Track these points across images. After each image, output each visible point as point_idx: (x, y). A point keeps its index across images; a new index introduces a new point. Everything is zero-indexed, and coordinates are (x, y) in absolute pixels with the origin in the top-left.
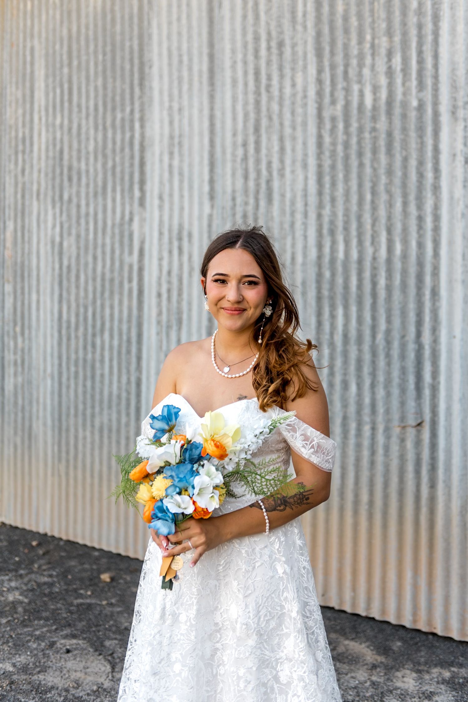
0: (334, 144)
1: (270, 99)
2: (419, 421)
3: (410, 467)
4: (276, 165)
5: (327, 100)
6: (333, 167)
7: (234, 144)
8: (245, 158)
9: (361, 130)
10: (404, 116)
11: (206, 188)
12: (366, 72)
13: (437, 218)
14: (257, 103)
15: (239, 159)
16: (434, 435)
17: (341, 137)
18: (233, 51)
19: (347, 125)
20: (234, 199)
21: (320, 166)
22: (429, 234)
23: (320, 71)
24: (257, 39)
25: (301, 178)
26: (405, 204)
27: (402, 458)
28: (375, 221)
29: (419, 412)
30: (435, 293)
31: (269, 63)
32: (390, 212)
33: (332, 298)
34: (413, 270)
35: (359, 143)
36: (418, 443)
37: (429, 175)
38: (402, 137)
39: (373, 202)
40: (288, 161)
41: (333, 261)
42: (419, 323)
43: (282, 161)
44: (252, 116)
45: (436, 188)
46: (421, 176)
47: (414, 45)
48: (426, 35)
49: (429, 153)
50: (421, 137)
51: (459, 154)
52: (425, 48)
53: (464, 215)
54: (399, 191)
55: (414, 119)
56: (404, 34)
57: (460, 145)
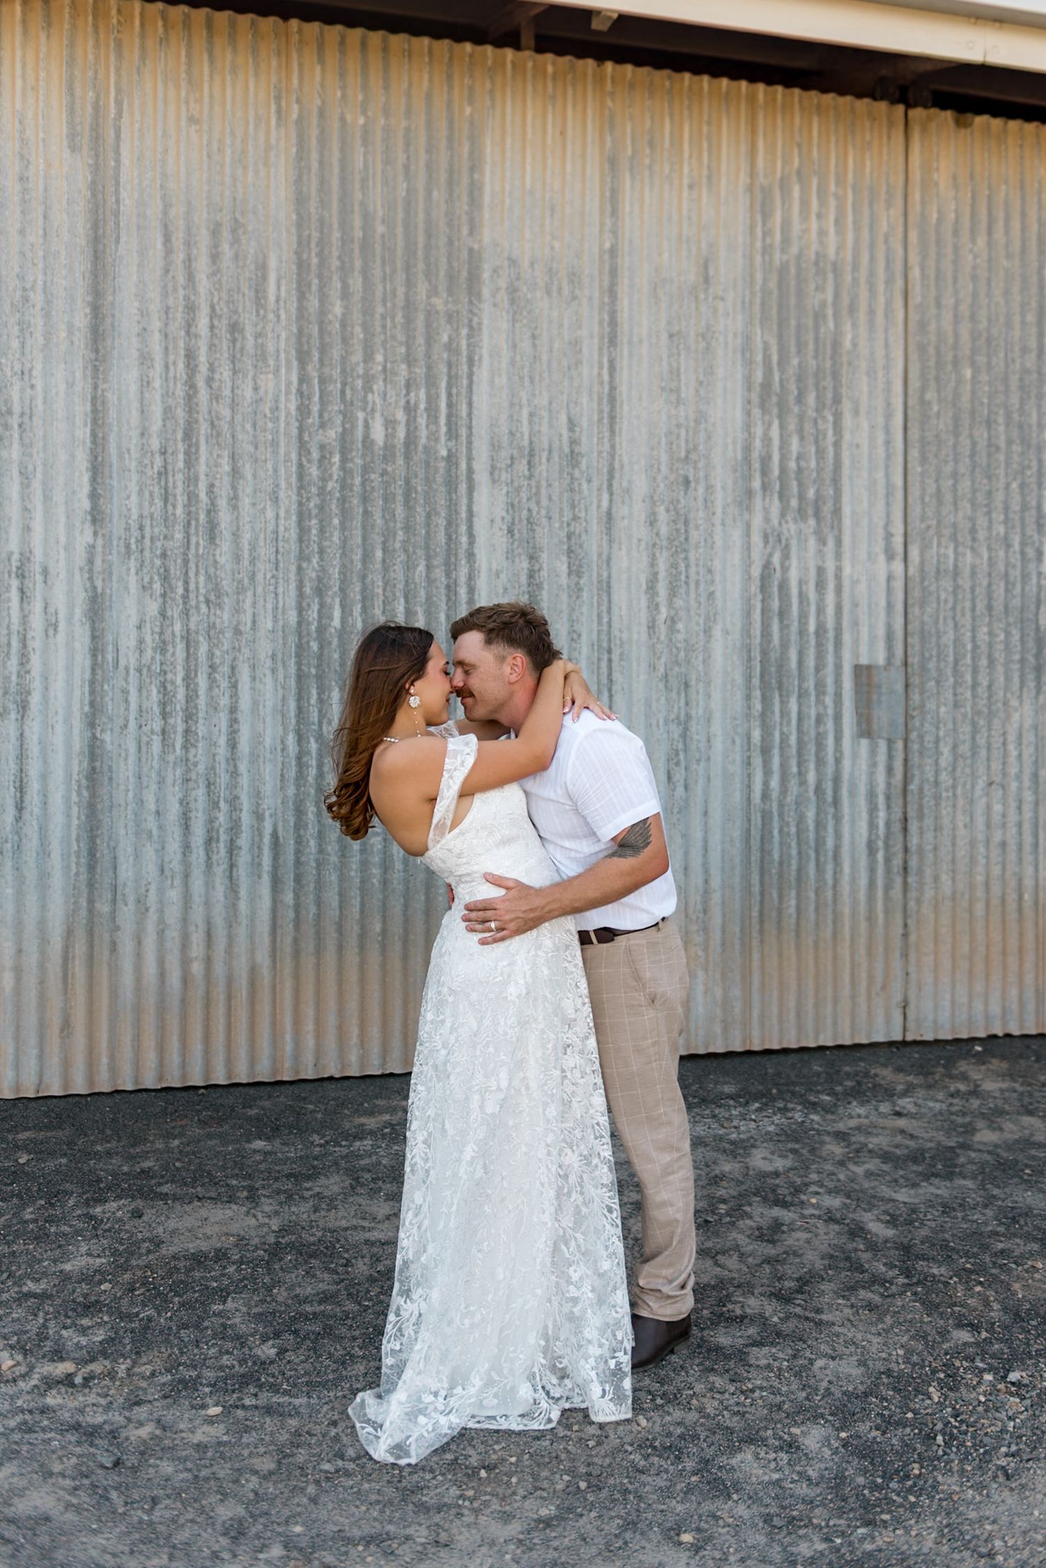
0: (324, 479)
1: (216, 397)
4: (223, 491)
5: (313, 420)
6: (321, 508)
7: (144, 450)
8: (163, 473)
9: (366, 470)
10: (427, 464)
11: (86, 505)
12: (374, 398)
14: (190, 398)
15: (152, 472)
17: (335, 471)
18: (143, 313)
19: (344, 460)
20: (141, 528)
21: (300, 504)
23: (302, 380)
24: (191, 308)
25: (270, 514)
26: (429, 568)
28: (386, 583)
31: (211, 347)
32: (409, 577)
33: (320, 677)
35: (363, 484)
37: (464, 539)
38: (426, 488)
39: (384, 561)
40: (246, 489)
41: (321, 630)
43: (234, 488)
44: (180, 413)
45: (471, 555)
46: (449, 538)
47: (443, 385)
48: (457, 376)
49: (464, 515)
50: (449, 493)
51: (498, 520)
52: (454, 391)
53: (506, 589)
54: (420, 552)
55: (442, 471)
56: (429, 368)
57: (500, 511)
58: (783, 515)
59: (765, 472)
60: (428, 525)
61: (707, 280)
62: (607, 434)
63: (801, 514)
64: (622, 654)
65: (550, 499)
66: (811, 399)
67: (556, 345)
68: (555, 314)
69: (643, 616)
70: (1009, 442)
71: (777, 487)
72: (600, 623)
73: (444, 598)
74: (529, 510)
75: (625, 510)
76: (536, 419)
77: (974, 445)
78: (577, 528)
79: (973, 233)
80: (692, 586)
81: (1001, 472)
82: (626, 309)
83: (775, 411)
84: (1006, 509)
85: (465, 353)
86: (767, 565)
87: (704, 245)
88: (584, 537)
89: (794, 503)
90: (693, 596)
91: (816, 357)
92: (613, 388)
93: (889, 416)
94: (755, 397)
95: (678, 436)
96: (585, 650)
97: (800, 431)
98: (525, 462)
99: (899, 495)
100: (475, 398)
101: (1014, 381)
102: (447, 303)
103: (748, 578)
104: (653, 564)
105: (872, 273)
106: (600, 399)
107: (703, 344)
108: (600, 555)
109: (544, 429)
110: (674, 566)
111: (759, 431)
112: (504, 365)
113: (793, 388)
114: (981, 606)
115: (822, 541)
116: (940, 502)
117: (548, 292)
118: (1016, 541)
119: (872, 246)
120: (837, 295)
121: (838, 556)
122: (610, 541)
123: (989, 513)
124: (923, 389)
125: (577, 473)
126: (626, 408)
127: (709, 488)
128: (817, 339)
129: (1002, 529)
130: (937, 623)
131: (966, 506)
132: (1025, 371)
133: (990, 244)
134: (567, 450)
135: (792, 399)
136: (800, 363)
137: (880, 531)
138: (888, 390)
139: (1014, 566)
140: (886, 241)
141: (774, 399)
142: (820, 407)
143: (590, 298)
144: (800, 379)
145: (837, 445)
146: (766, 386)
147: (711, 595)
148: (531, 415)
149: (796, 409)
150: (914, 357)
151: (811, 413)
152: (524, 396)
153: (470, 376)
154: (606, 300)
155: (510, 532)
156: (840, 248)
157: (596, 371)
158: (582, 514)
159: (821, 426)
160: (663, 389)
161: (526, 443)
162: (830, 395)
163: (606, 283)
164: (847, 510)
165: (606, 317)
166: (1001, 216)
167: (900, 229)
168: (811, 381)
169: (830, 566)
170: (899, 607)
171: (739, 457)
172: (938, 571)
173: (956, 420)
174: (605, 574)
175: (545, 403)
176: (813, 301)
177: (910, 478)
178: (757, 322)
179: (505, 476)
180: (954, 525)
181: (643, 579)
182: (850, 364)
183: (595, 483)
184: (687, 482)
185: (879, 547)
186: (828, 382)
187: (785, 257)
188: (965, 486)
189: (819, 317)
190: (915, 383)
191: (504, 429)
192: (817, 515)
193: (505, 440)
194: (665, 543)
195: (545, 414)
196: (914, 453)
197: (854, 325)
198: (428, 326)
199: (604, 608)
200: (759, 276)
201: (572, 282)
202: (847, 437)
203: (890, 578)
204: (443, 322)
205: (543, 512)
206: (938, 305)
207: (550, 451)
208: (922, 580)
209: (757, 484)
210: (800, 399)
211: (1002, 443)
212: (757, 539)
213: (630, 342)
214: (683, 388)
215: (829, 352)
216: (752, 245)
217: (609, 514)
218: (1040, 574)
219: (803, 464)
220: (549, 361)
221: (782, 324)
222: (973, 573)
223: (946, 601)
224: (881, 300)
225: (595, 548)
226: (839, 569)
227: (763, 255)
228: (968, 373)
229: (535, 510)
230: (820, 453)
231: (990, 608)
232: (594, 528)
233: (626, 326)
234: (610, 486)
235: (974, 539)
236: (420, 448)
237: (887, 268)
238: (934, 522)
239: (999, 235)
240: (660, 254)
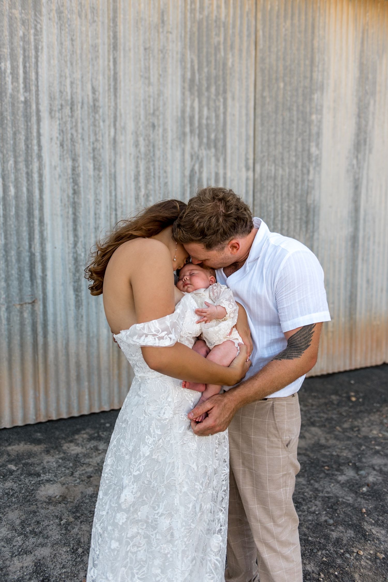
2: (33, 300)
3: (28, 329)
10: (13, 105)
13: (41, 176)
16: (45, 306)
22: (36, 185)
26: (16, 162)
27: (22, 324)
29: (33, 294)
30: (41, 221)
32: (4, 166)
34: (24, 207)
36: (33, 313)
37: (36, 148)
38: (12, 118)
42: (31, 239)
45: (40, 157)
46: (27, 147)
47: (21, 60)
48: (29, 57)
49: (35, 134)
50: (27, 122)
51: (55, 139)
52: (27, 65)
53: (60, 176)
54: (11, 153)
55: (21, 109)
56: (12, 50)
57: (56, 134)
58: (200, 146)
59: (191, 124)
60: (15, 139)
61: (163, 22)
62: (113, 97)
63: (208, 146)
64: (122, 212)
65: (83, 129)
66: (213, 89)
67: (85, 46)
68: (84, 29)
69: (133, 193)
70: (298, 119)
71: (197, 131)
72: (111, 195)
73: (25, 179)
74: (72, 135)
75: (122, 138)
76: (74, 86)
77: (284, 119)
78: (98, 145)
79: (285, 17)
80: (157, 179)
81: (294, 133)
82: (122, 31)
83: (196, 94)
84: (296, 150)
85: (33, 44)
86: (192, 170)
87: (161, 3)
88: (101, 150)
89: (205, 140)
90: (157, 183)
91: (215, 69)
92: (115, 73)
93: (248, 102)
94: (187, 86)
95: (149, 102)
96: (103, 209)
97: (208, 105)
98: (68, 108)
99: (252, 140)
100: (40, 70)
101: (300, 91)
102: (21, 13)
103: (183, 176)
104: (137, 166)
105: (241, 31)
106: (109, 78)
107: (161, 55)
108: (110, 160)
109: (79, 91)
110: (148, 168)
111: (188, 103)
112: (56, 53)
113: (205, 83)
114: (285, 194)
115: (218, 160)
116: (269, 145)
117: (80, 16)
118: (300, 165)
119: (241, 17)
120: (225, 39)
121: (225, 167)
122: (116, 154)
123: (289, 151)
124: (263, 90)
125: (97, 116)
126: (122, 84)
127: (165, 130)
128: (216, 60)
129: (294, 159)
130: (266, 200)
131: (280, 148)
132: (305, 87)
133: (292, 25)
134: (91, 104)
135: (204, 88)
136: (208, 71)
137: (243, 157)
138: (247, 89)
139: (298, 176)
140: (248, 16)
141: (196, 88)
142: (217, 94)
143: (103, 23)
144: (208, 79)
145: (225, 113)
146: (192, 80)
147: (166, 184)
148: (72, 83)
149: (206, 94)
150: (259, 74)
151: (213, 96)
152: (67, 72)
153: (37, 57)
154: (111, 24)
155: (62, 145)
156: (227, 15)
157: (106, 63)
158: (100, 139)
159: (218, 104)
160: (141, 76)
161: (69, 97)
162: (221, 88)
163: (111, 15)
164: (229, 145)
165: (111, 34)
166: (297, 12)
167: (254, 11)
168: (213, 81)
169: (221, 172)
170: (251, 193)
171: (179, 114)
172: (267, 177)
173: (277, 107)
174: (113, 171)
175: (79, 76)
176: (215, 40)
177: (257, 133)
178: (188, 47)
179: (58, 115)
180: (275, 156)
181: (132, 174)
182: (231, 74)
183: (107, 123)
184: (154, 126)
185: (243, 165)
186: (221, 82)
187: (201, 17)
188: (280, 138)
189: (217, 49)
190: (259, 87)
191: (56, 88)
192: (215, 147)
193: (57, 95)
194: (143, 156)
195: (79, 83)
196: (259, 121)
197: (233, 55)
198: (11, 25)
199: (113, 188)
200: (189, 24)
201: (92, 12)
202: (229, 110)
203: (247, 179)
204: (19, 24)
205: (80, 136)
206: (270, 51)
207: (83, 104)
208: (261, 180)
209: (188, 129)
210: (208, 89)
211: (295, 119)
212: (187, 157)
213: (124, 49)
214: (152, 78)
215: (221, 67)
216: (185, 7)
217: (115, 140)
218: (308, 180)
219: (209, 122)
220: (81, 54)
221: (200, 50)
222: (282, 179)
223: (271, 191)
224: (245, 44)
225: (107, 157)
226: (225, 174)
227: (191, 13)
228: (282, 85)
229: (75, 134)
230: (217, 117)
231: (288, 194)
232: (107, 146)
233: (122, 41)
234: (115, 125)
235: (283, 163)
236: (8, 95)
237: (248, 29)
238: (266, 154)
239: (296, 21)
240: (139, 5)
